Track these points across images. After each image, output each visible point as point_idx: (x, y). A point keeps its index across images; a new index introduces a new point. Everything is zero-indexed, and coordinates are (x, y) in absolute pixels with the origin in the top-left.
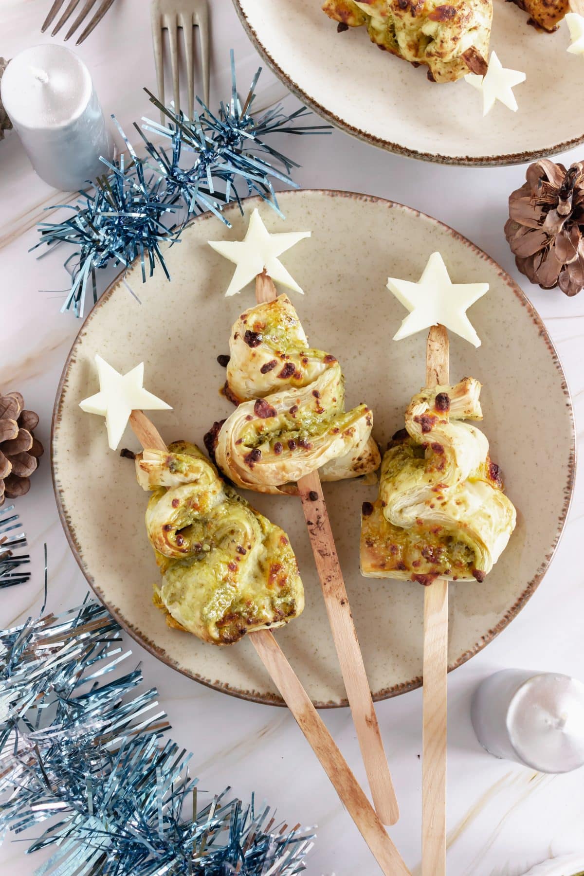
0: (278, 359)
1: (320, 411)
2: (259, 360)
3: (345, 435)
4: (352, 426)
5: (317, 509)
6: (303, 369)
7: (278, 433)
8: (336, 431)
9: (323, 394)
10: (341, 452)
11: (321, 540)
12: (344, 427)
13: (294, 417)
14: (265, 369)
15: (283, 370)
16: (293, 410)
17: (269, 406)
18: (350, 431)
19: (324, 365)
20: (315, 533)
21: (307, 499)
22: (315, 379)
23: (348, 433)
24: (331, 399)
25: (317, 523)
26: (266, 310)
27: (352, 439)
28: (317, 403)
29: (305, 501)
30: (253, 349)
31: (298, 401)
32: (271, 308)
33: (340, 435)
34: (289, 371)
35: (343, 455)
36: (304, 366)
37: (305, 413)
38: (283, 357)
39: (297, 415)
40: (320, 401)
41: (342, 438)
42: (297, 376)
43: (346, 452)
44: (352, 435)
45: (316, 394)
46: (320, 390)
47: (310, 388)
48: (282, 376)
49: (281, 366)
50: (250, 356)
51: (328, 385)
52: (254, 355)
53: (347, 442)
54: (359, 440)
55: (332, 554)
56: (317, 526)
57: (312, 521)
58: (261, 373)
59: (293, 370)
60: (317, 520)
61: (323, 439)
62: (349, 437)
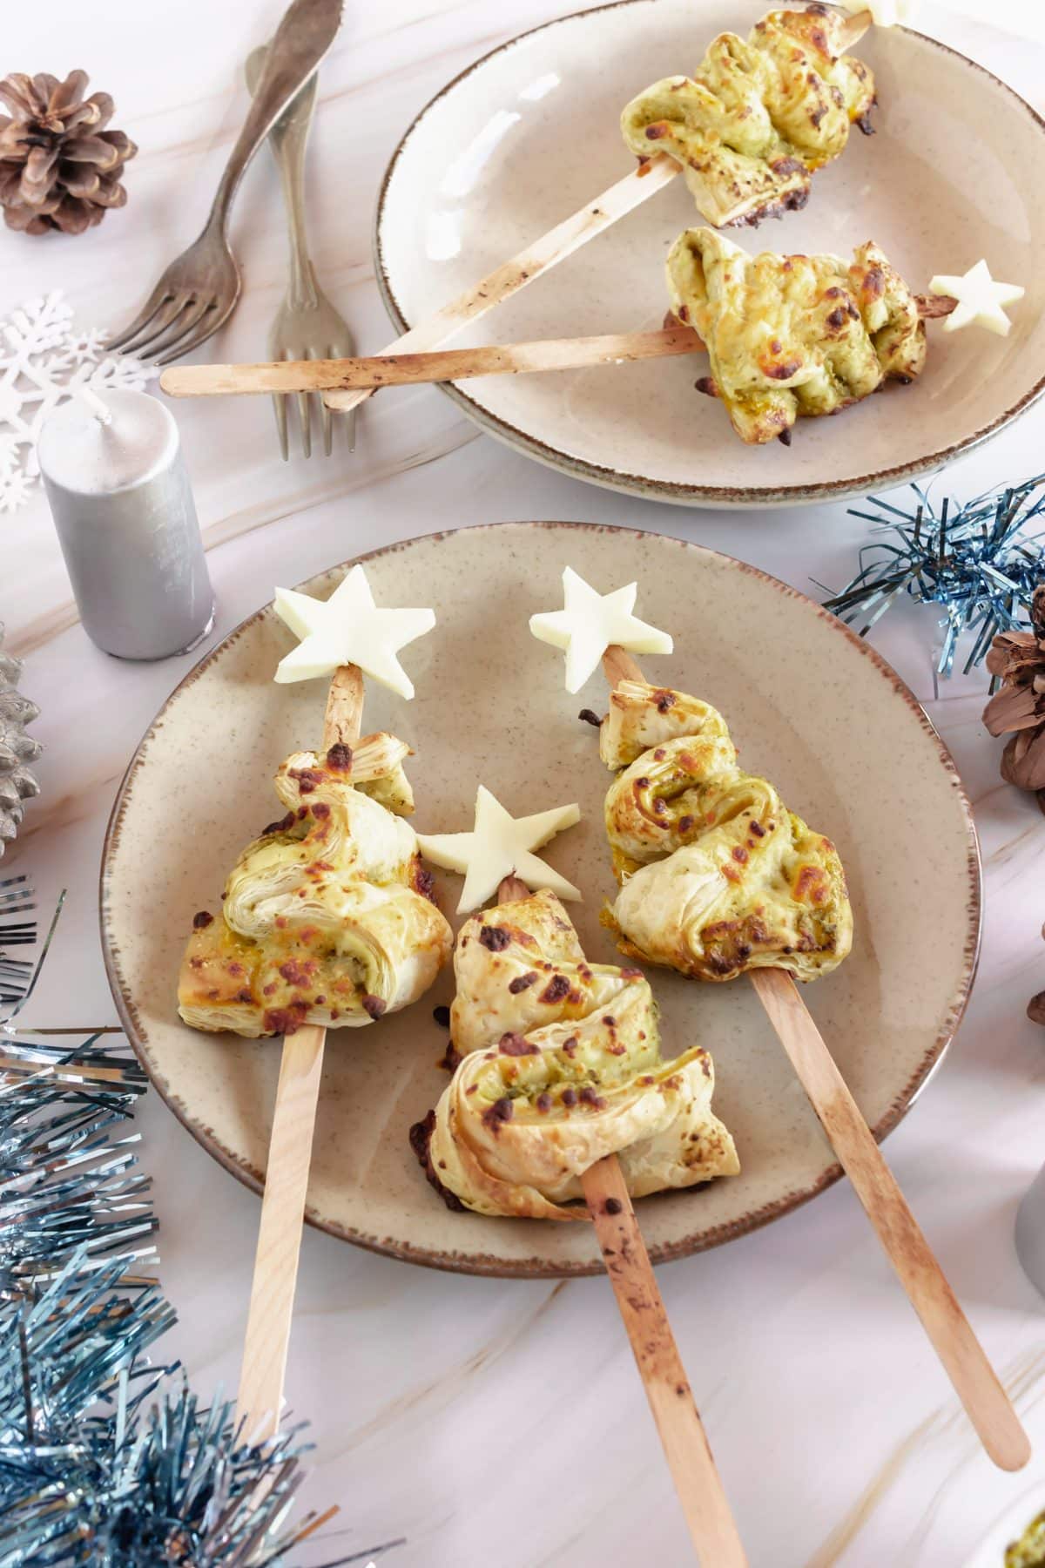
0: (539, 971)
1: (618, 1052)
2: (505, 971)
3: (664, 1088)
4: (676, 1073)
5: (621, 1229)
6: (583, 987)
7: (543, 1086)
8: (648, 1081)
9: (622, 1019)
10: (660, 1120)
11: (632, 1281)
12: (661, 1077)
13: (571, 1056)
14: (518, 987)
15: (550, 986)
16: (569, 1046)
17: (525, 1042)
18: (674, 1080)
19: (621, 982)
20: (619, 1268)
21: (602, 1212)
22: (607, 1001)
23: (671, 1085)
24: (635, 1033)
25: (623, 1252)
26: (516, 906)
27: (677, 1093)
28: (612, 1034)
29: (597, 1215)
30: (496, 955)
31: (578, 1035)
32: (524, 904)
33: (656, 1087)
34: (559, 991)
35: (666, 1126)
36: (586, 984)
37: (589, 1055)
38: (548, 967)
39: (576, 1052)
40: (617, 1031)
41: (660, 1091)
42: (574, 999)
43: (670, 1121)
44: (677, 1088)
45: (608, 1021)
46: (616, 1015)
47: (598, 1015)
48: (549, 997)
49: (545, 980)
50: (492, 966)
51: (631, 1007)
52: (497, 964)
53: (669, 1099)
54: (691, 1099)
55: (654, 1306)
56: (622, 1255)
57: (612, 1248)
58: (509, 993)
59: (567, 986)
60: (621, 1245)
61: (624, 1093)
62: (672, 1090)
